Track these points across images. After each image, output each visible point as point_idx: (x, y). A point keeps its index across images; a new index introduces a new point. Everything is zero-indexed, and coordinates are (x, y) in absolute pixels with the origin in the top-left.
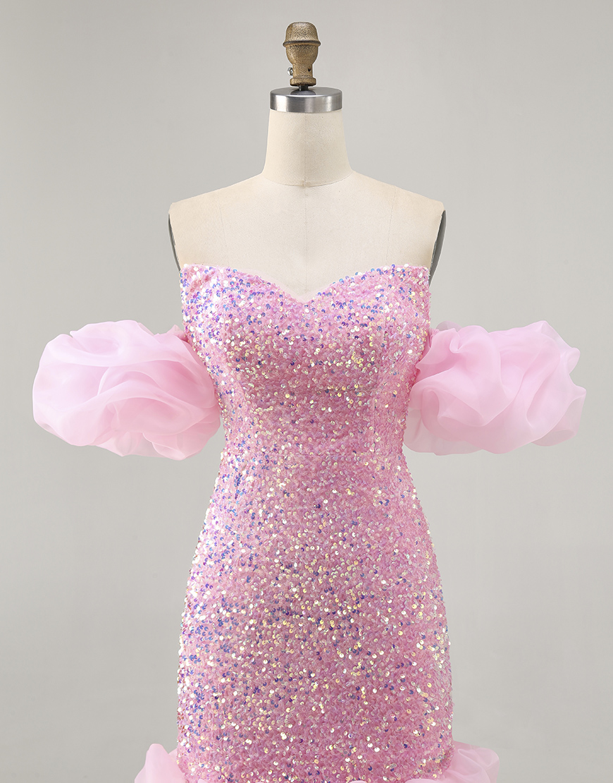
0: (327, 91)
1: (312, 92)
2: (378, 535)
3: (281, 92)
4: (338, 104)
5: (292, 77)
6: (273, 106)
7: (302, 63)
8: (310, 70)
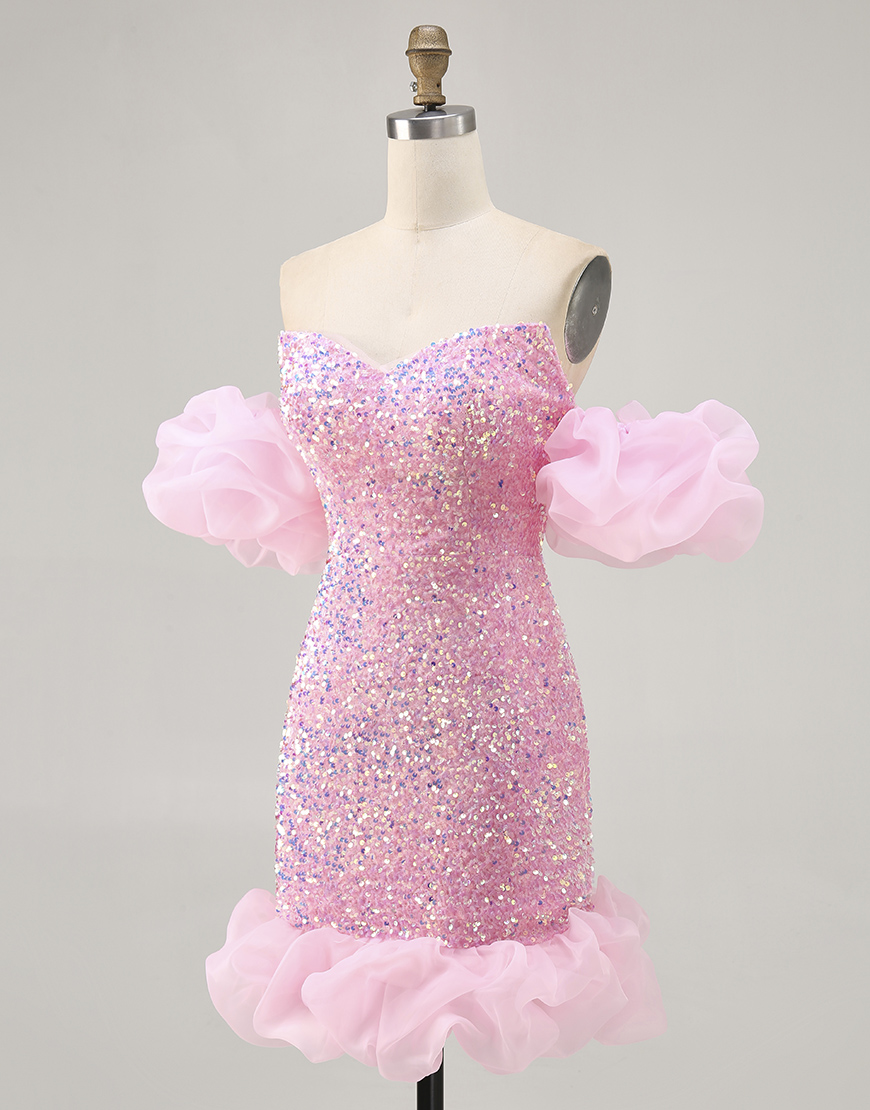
0: (458, 110)
1: (442, 112)
2: (467, 653)
3: (402, 115)
4: (470, 126)
5: (416, 94)
6: (392, 134)
7: (428, 77)
8: (439, 85)
